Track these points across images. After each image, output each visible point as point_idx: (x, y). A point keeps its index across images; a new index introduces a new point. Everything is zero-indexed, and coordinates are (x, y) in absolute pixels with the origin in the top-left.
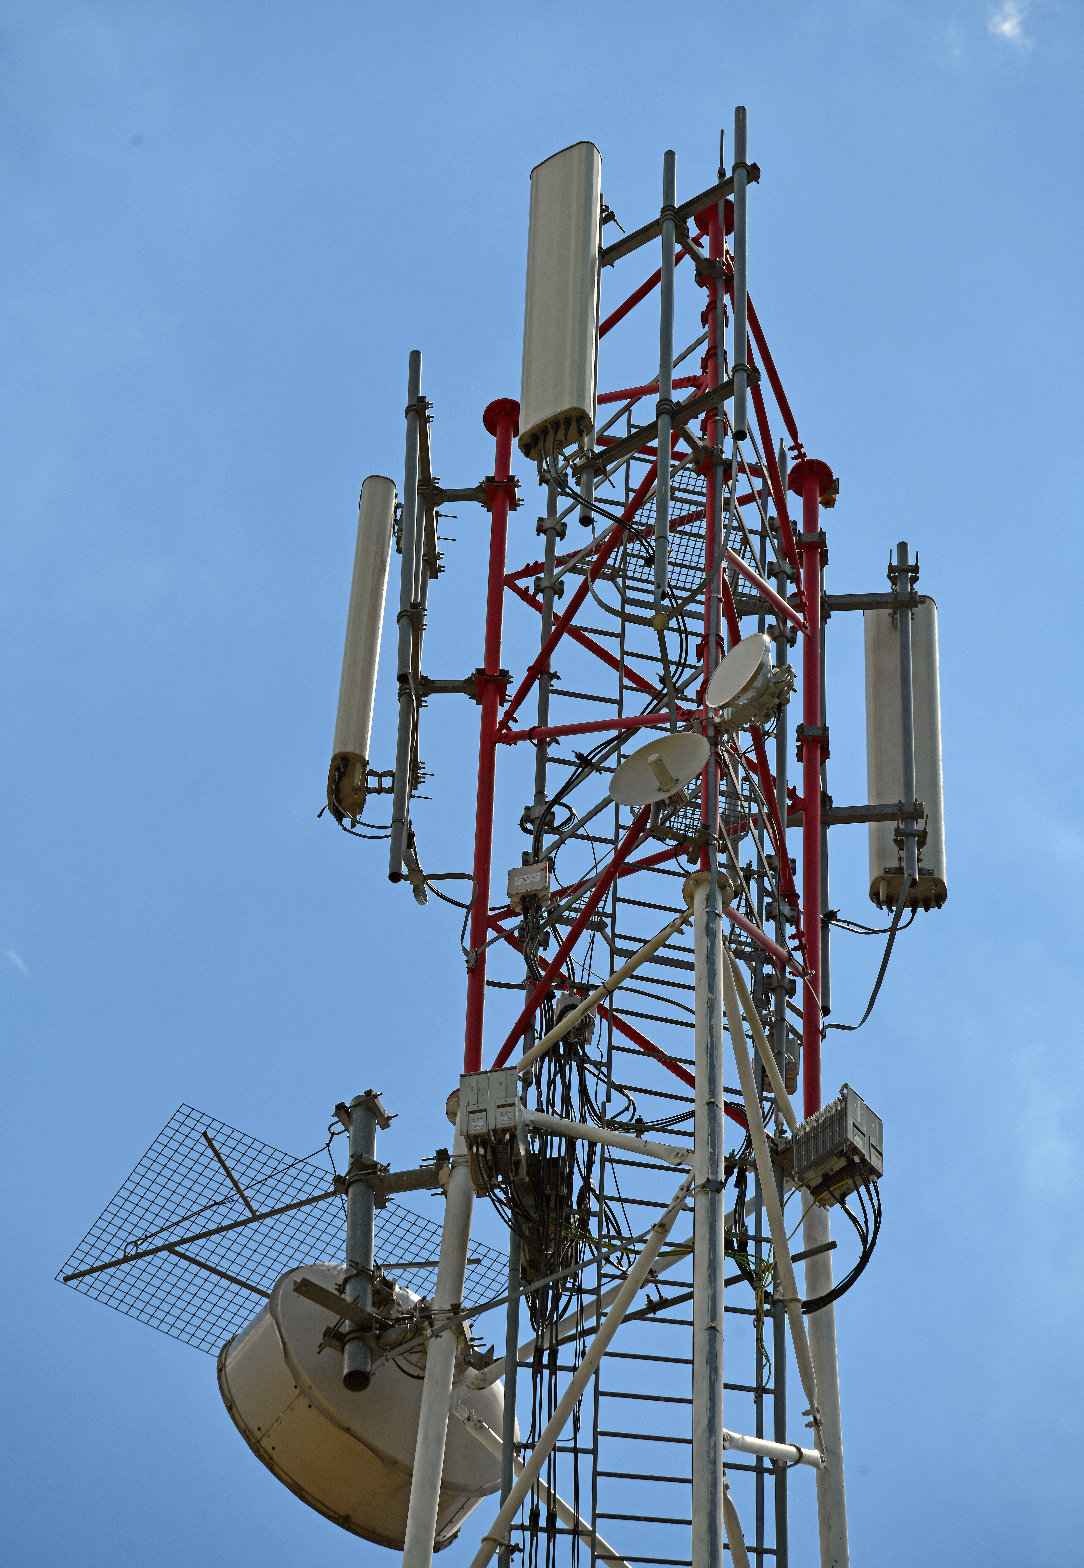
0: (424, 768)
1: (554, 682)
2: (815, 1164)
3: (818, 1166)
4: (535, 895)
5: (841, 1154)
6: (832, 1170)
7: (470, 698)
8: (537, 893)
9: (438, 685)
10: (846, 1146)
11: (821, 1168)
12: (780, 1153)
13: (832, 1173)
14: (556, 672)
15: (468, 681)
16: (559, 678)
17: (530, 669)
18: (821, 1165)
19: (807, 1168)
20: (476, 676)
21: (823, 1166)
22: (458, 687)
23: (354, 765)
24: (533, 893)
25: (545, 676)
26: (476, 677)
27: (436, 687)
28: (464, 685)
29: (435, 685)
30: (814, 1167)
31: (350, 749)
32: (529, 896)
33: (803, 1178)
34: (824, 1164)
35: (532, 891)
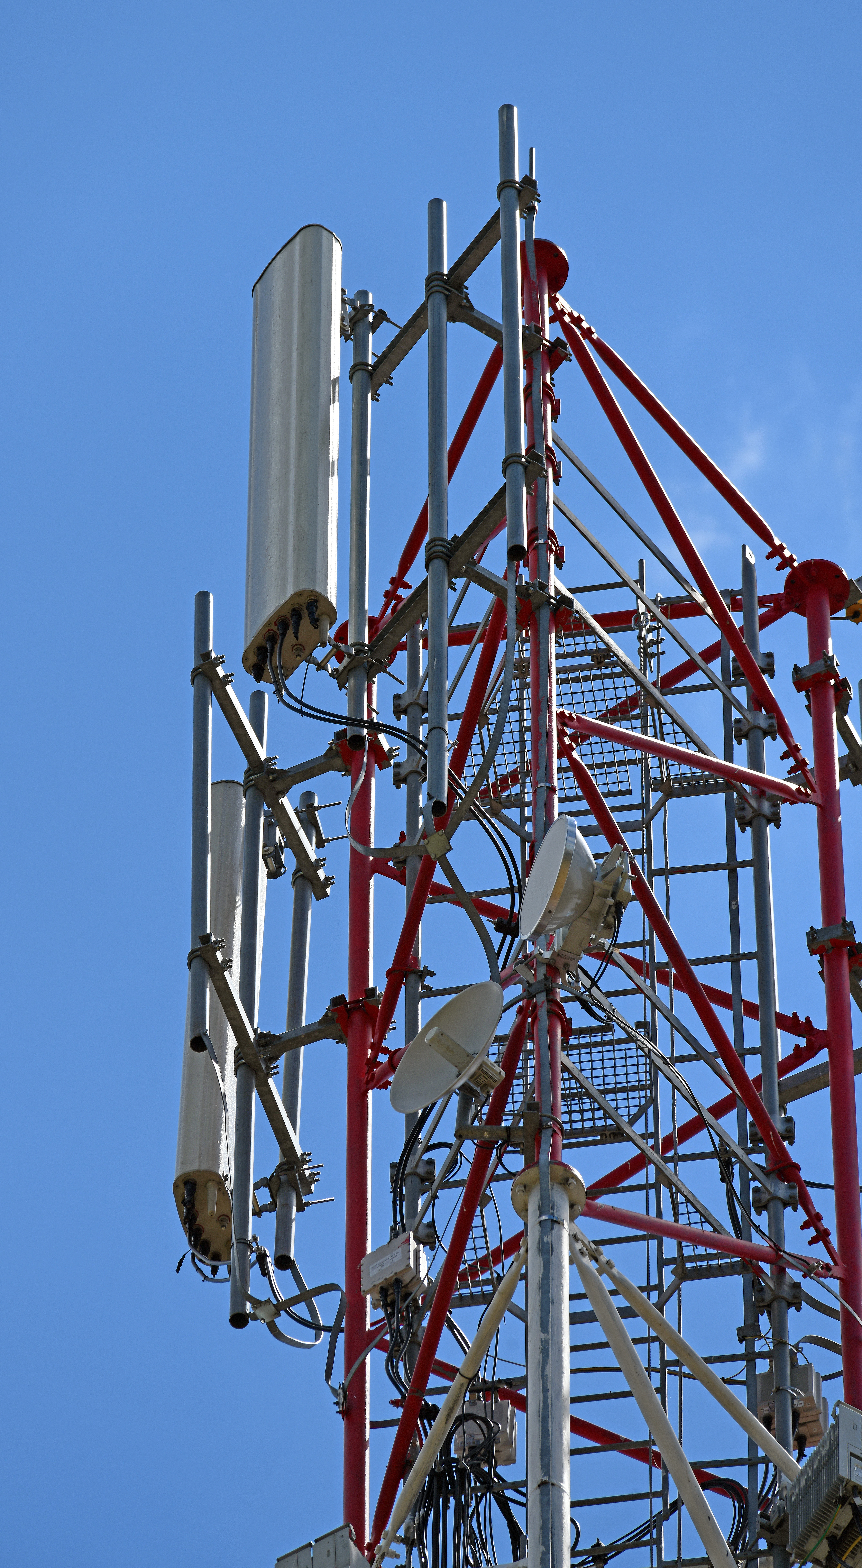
0: (310, 1161)
1: (428, 981)
2: (814, 1527)
3: (819, 1528)
4: (398, 1281)
5: (843, 1500)
6: (837, 1527)
7: (337, 1043)
8: (398, 1277)
9: (287, 1039)
10: (842, 1488)
11: (822, 1530)
12: (774, 1528)
13: (839, 1533)
14: (426, 967)
15: (325, 1020)
16: (432, 974)
17: (389, 974)
18: (822, 1526)
19: (805, 1537)
20: (332, 1009)
21: (824, 1527)
22: (314, 1032)
23: (205, 1186)
24: (394, 1279)
25: (412, 977)
26: (332, 1011)
27: (284, 1042)
28: (321, 1027)
29: (282, 1040)
30: (813, 1533)
31: (194, 1167)
32: (392, 1285)
33: (806, 1552)
34: (825, 1523)
35: (392, 1277)
